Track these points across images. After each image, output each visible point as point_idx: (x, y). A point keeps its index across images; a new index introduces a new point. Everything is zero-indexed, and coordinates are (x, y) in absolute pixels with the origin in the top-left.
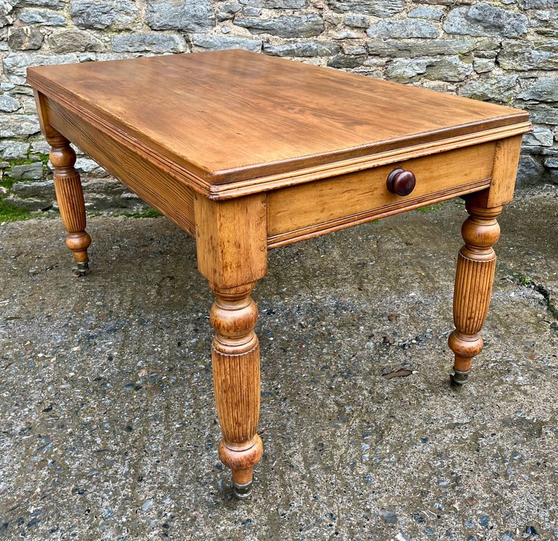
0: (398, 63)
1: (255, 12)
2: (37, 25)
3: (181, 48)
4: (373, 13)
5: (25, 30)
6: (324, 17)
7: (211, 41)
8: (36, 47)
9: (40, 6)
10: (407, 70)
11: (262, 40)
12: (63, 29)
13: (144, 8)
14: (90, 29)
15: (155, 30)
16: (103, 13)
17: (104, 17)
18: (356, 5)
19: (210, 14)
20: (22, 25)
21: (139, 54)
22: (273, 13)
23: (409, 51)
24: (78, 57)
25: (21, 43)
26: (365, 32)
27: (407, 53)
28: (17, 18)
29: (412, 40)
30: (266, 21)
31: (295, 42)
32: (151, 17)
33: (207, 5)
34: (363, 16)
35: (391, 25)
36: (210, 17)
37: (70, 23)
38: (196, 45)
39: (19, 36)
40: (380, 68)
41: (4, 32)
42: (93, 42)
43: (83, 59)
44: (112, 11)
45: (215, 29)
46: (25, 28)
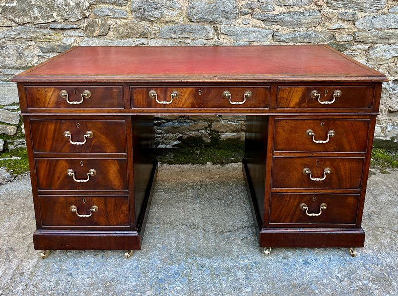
0: (378, 48)
1: (269, 8)
2: (106, 18)
3: (211, 36)
4: (361, 10)
5: (97, 21)
6: (322, 13)
7: (234, 30)
8: (105, 34)
9: (110, 4)
10: (384, 54)
11: (273, 30)
12: (125, 21)
13: (185, 6)
14: (144, 20)
15: (193, 22)
16: (155, 9)
17: (156, 12)
18: (348, 4)
19: (235, 10)
20: (95, 17)
21: (179, 40)
22: (283, 10)
23: (388, 39)
24: (133, 42)
25: (93, 31)
26: (354, 24)
27: (386, 41)
28: (91, 12)
29: (391, 31)
30: (278, 15)
31: (298, 31)
32: (191, 12)
33: (234, 3)
34: (353, 12)
35: (375, 19)
36: (235, 13)
37: (131, 16)
38: (222, 34)
39: (92, 26)
40: (363, 52)
41: (81, 23)
42: (146, 31)
43: (138, 43)
44: (163, 8)
45: (237, 21)
46: (97, 20)
